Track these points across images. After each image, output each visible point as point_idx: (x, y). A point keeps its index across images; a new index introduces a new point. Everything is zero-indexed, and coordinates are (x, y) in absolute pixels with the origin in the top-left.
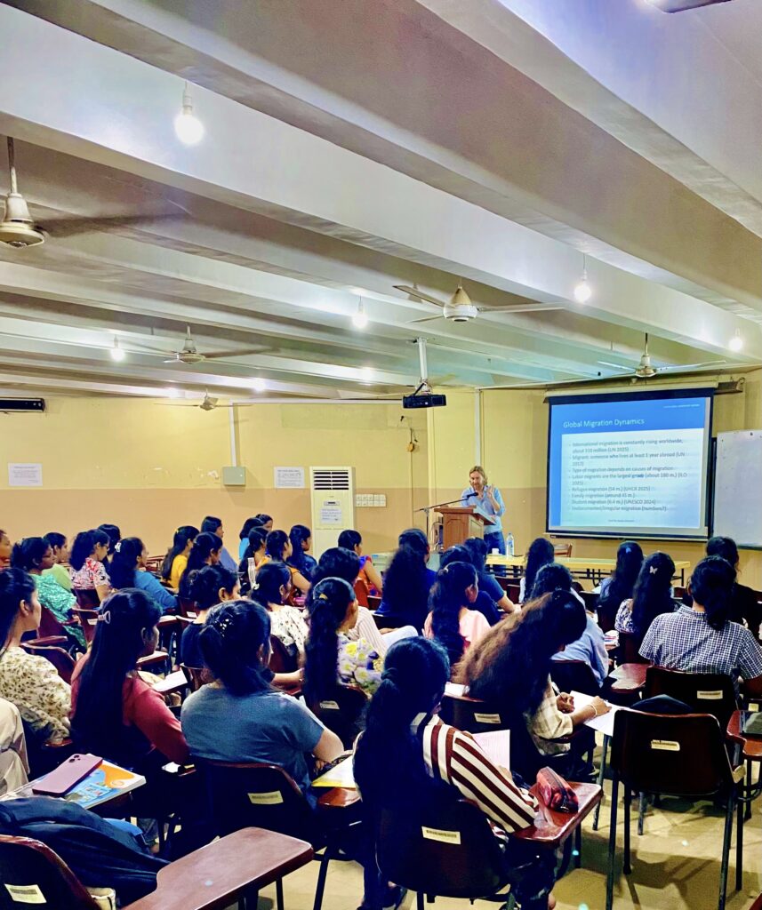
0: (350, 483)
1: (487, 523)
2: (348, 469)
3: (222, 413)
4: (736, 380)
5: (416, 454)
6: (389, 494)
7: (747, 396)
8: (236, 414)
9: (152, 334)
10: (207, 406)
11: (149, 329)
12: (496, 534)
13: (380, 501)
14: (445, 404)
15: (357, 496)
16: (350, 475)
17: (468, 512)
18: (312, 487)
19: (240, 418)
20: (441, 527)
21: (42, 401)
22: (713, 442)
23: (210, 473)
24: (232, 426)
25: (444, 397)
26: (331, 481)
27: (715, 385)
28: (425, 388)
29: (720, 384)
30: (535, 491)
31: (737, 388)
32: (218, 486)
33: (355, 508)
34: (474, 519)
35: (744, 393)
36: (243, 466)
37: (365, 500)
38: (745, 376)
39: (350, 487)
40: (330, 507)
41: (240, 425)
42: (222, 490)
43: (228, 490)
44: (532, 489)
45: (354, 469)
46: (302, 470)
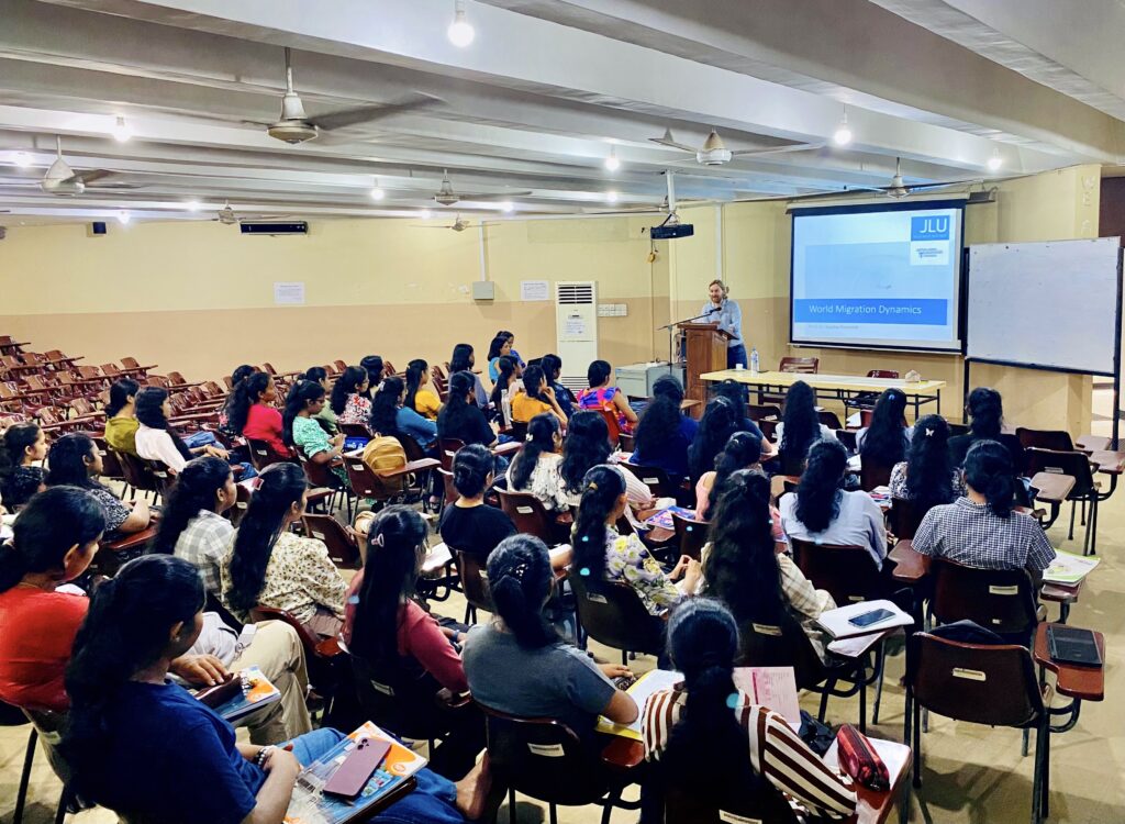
0: (593, 297)
1: (730, 337)
2: (592, 283)
3: (472, 233)
4: (987, 190)
5: (656, 264)
6: (630, 304)
7: (1000, 206)
8: (484, 232)
9: (411, 176)
10: (458, 227)
11: (408, 172)
12: (739, 347)
13: (622, 310)
14: (692, 234)
15: (600, 306)
16: (593, 289)
17: (713, 328)
18: (558, 301)
19: (489, 235)
20: (684, 340)
21: (305, 224)
22: (965, 252)
23: (461, 288)
24: (482, 242)
25: (691, 227)
26: (575, 295)
27: (966, 196)
28: (672, 219)
29: (972, 194)
30: (776, 300)
31: (990, 198)
32: (469, 300)
33: (599, 318)
34: (717, 335)
35: (996, 203)
36: (491, 280)
37: (607, 310)
38: (998, 185)
39: (593, 300)
40: (575, 320)
41: (489, 242)
42: (472, 304)
43: (478, 304)
44: (775, 298)
45: (597, 283)
46: (546, 282)
